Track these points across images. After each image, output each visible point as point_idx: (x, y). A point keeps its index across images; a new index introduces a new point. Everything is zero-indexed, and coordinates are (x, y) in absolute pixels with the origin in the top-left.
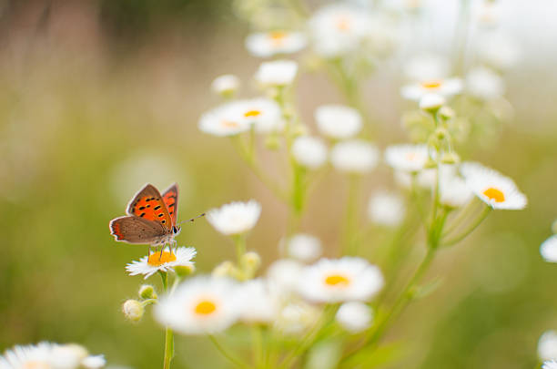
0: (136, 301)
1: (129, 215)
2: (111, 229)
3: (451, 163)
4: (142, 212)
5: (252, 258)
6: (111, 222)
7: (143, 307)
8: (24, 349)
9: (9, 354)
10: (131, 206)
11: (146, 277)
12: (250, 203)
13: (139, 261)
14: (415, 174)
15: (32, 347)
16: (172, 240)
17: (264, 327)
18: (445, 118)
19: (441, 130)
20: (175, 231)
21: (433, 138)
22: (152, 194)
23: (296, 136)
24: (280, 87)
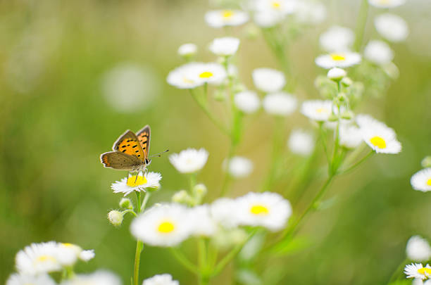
0: (117, 212)
1: (114, 151)
2: (101, 160)
3: (348, 118)
4: (124, 149)
5: (200, 189)
6: (102, 155)
7: (122, 216)
8: (38, 245)
9: (28, 249)
10: (117, 145)
11: (125, 195)
12: (200, 151)
13: (120, 181)
14: (321, 123)
15: (44, 244)
16: (145, 168)
17: (207, 240)
18: (345, 86)
19: (342, 95)
20: (147, 162)
21: (336, 99)
22: (131, 137)
23: (237, 92)
24: (227, 57)
